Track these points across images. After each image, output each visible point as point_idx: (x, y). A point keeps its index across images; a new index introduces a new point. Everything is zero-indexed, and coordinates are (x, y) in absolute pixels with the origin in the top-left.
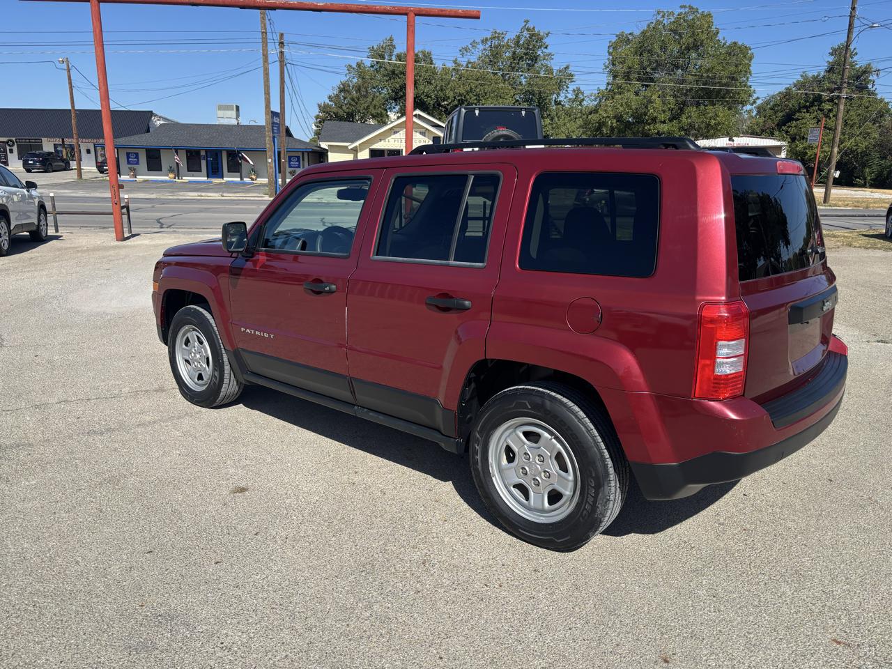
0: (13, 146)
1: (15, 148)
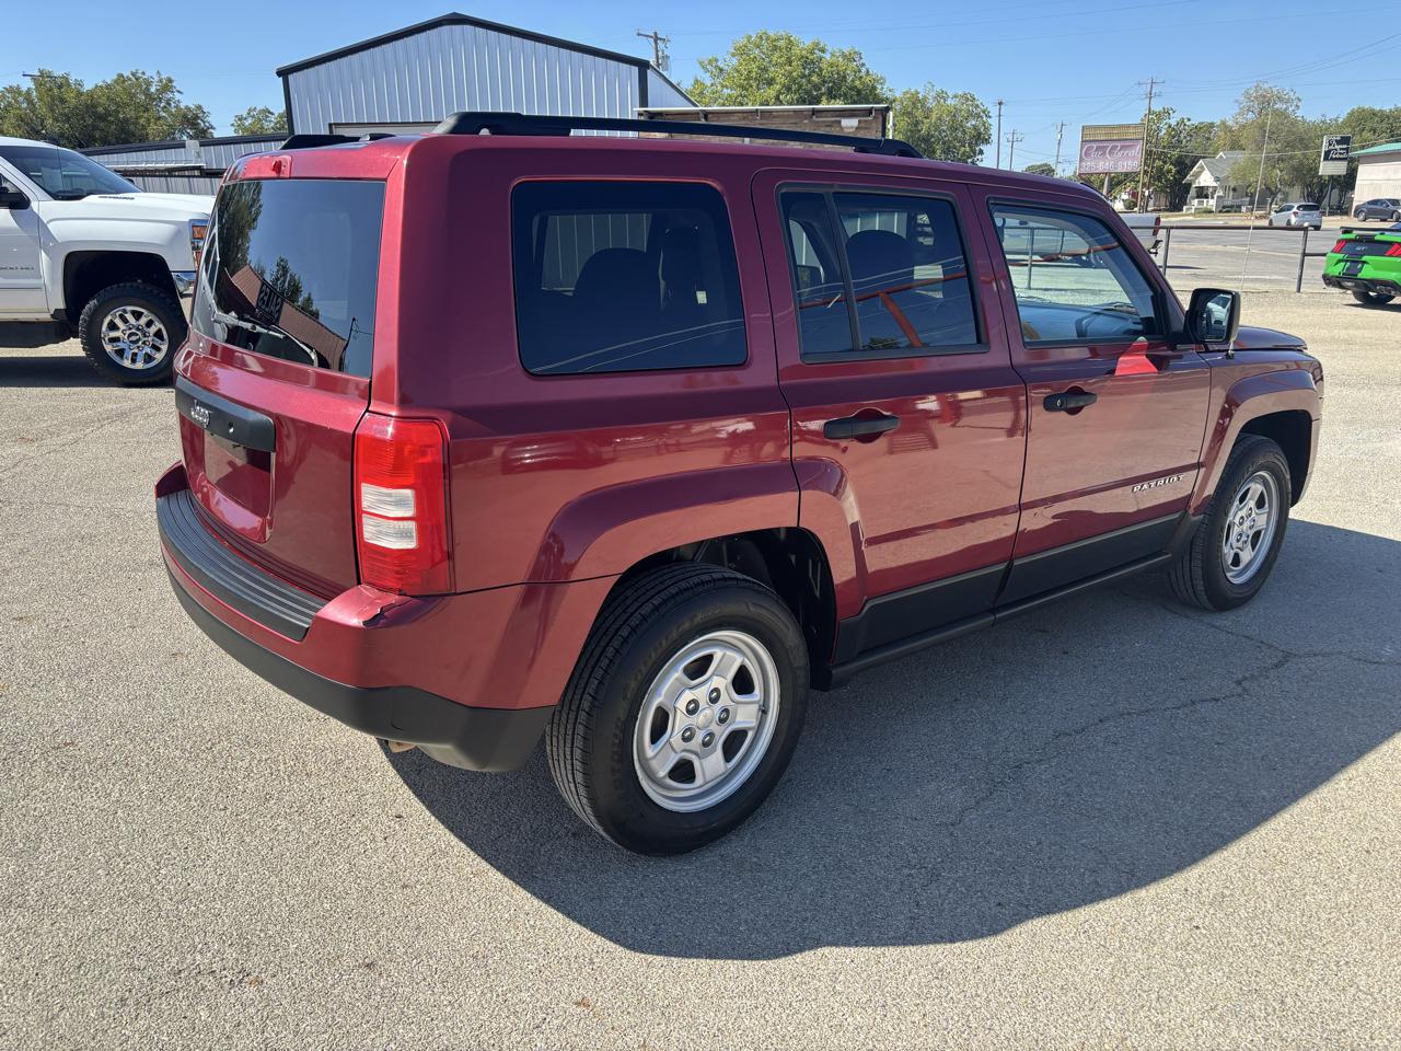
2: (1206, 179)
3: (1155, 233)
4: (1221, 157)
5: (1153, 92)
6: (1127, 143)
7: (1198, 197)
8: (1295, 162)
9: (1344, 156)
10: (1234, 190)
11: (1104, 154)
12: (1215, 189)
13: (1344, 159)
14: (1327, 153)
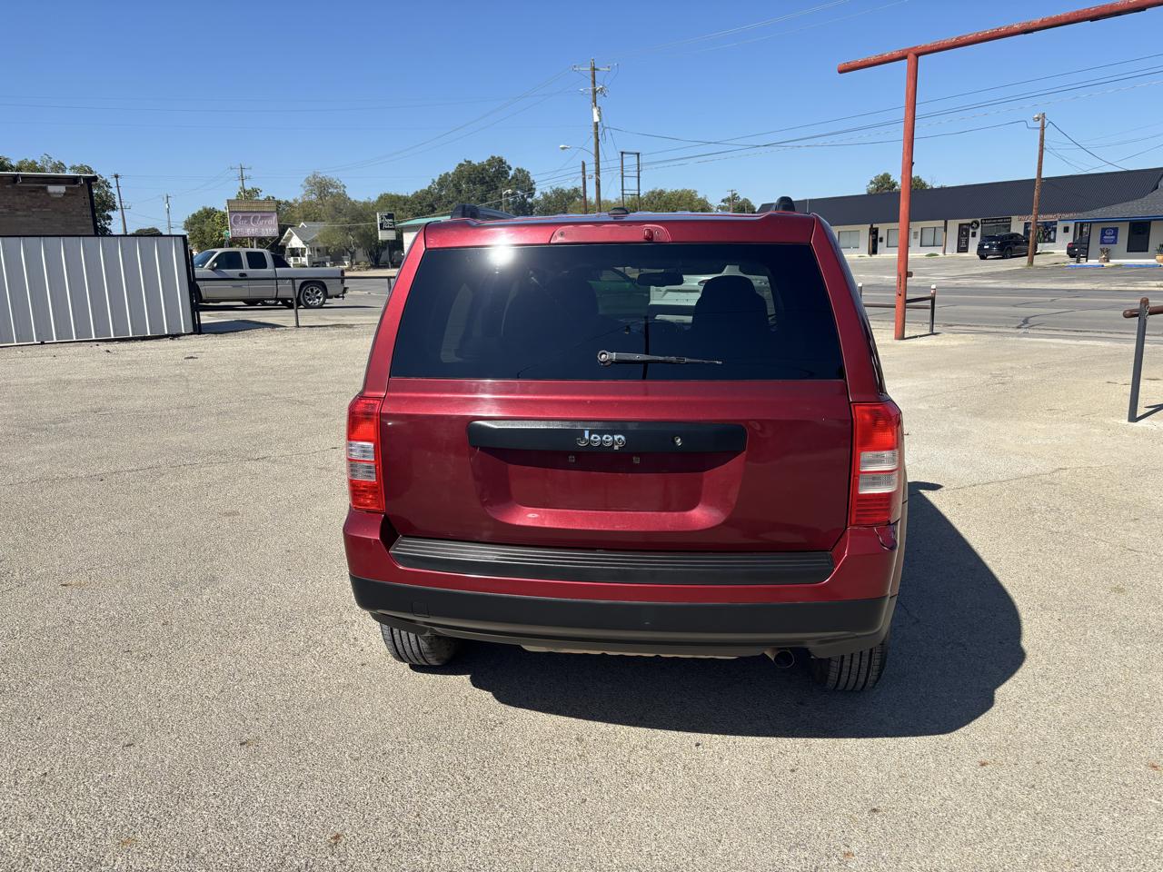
0: (977, 228)
1: (979, 232)
2: (296, 242)
3: (343, 282)
4: (303, 226)
5: (244, 175)
6: (266, 214)
7: (292, 256)
8: (361, 231)
9: (392, 227)
10: (318, 250)
11: (249, 222)
12: (303, 249)
13: (393, 229)
14: (381, 225)
